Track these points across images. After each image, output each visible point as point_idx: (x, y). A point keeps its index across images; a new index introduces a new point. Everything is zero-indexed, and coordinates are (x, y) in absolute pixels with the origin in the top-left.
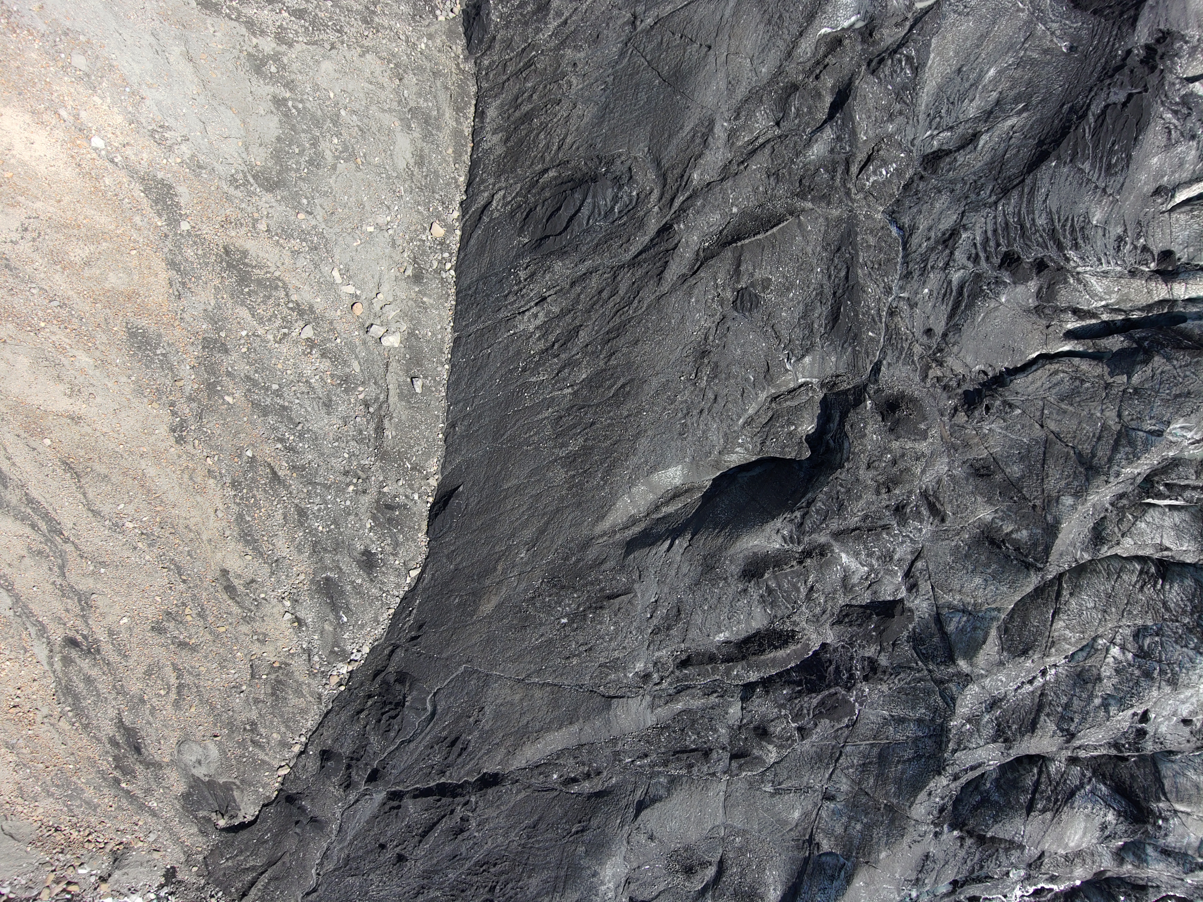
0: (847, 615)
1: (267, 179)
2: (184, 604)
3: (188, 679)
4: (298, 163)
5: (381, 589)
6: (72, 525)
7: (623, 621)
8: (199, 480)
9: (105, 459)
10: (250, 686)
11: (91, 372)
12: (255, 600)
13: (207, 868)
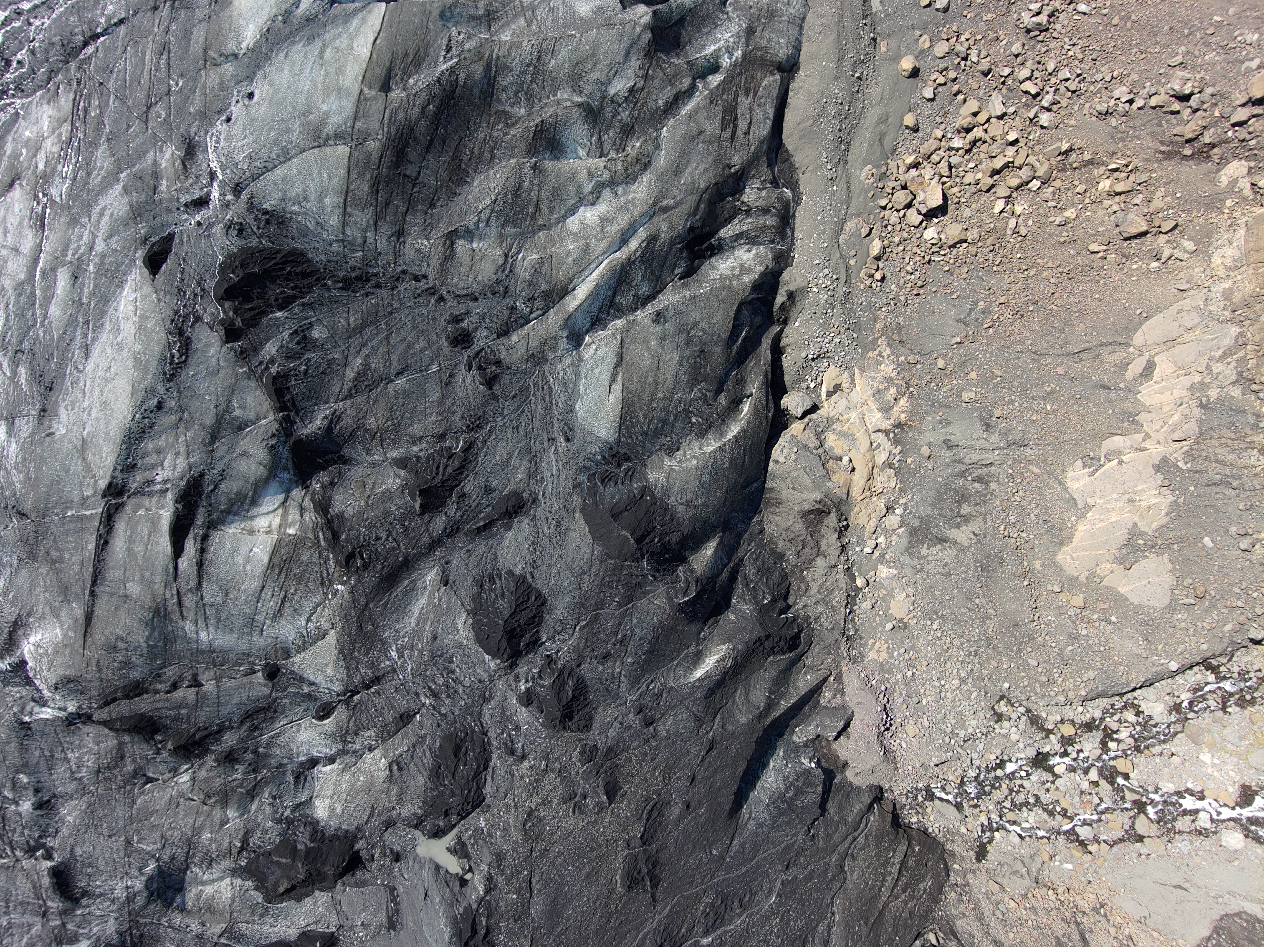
13: (946, 864)
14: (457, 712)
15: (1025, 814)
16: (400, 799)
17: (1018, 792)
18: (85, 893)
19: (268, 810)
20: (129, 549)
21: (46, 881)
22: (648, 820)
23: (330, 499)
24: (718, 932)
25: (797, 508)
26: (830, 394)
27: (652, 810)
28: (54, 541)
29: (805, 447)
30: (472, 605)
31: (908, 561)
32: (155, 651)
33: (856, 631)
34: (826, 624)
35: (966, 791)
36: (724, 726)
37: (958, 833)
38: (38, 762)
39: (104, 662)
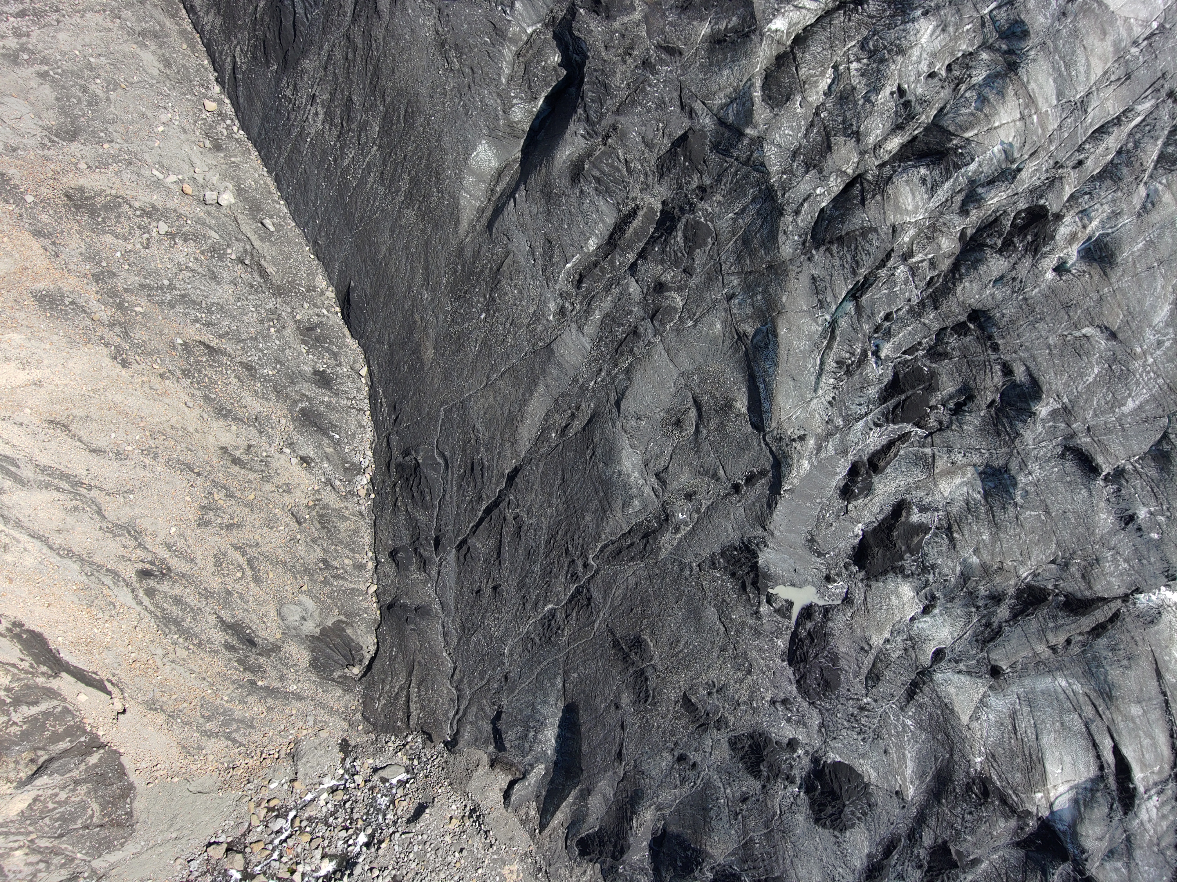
0: (663, 166)
1: (66, 133)
2: (210, 493)
3: (252, 552)
4: (80, 110)
5: (348, 399)
6: (86, 473)
7: (518, 280)
8: (157, 386)
9: (78, 404)
10: (302, 532)
11: (28, 345)
12: (261, 461)
13: (369, 722)
14: (840, 706)
16: (850, 627)
18: (1062, 456)
19: (946, 571)
20: (1152, 738)
21: (1100, 460)
22: (647, 691)
24: (542, 615)
27: (647, 697)
30: (870, 790)
32: (1096, 664)
33: (536, 878)
34: (562, 871)
35: (386, 796)
36: (615, 773)
37: (374, 755)
38: (1149, 552)
39: (1132, 645)
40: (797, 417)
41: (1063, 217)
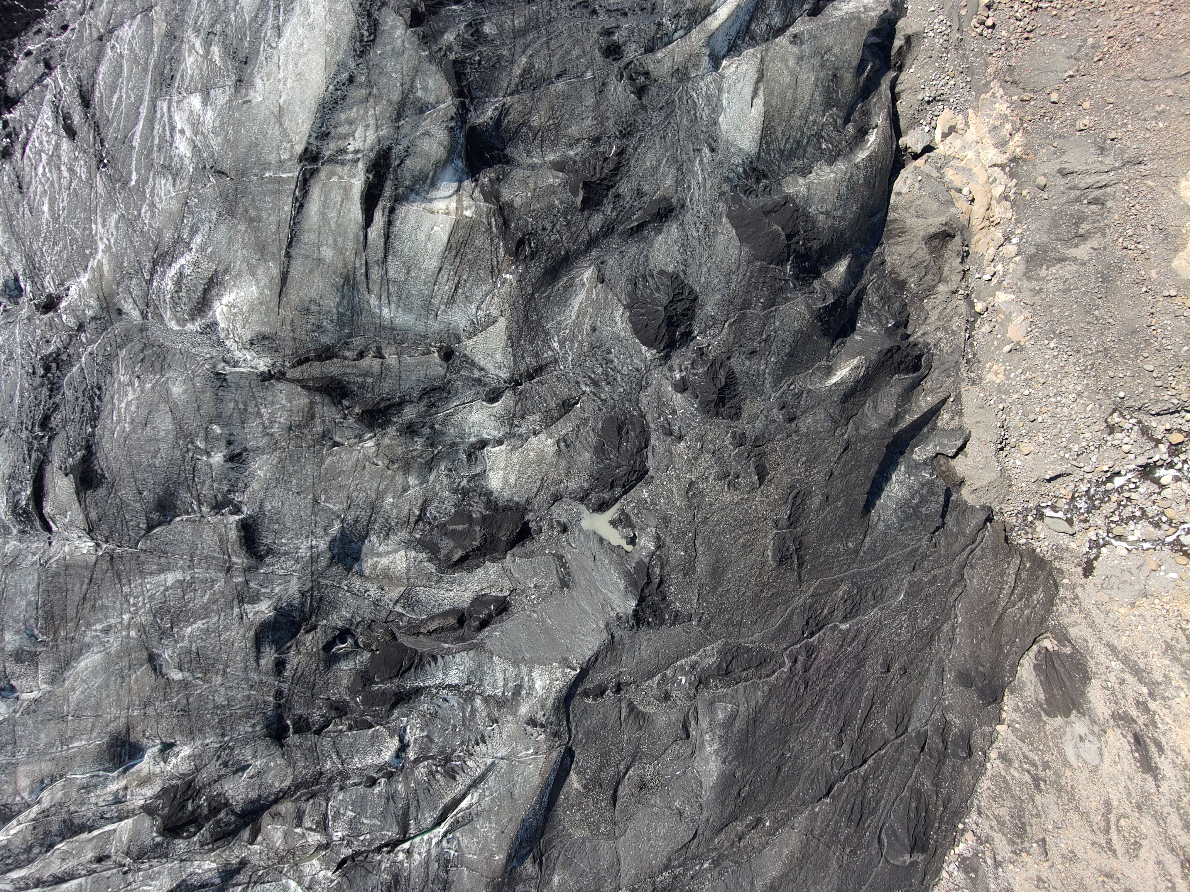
3: (1101, 839)
10: (1046, 830)
13: (1055, 580)
14: (616, 398)
15: (1132, 527)
16: (568, 473)
17: (1125, 506)
18: (270, 551)
19: (445, 481)
20: (323, 214)
21: (233, 534)
22: (793, 504)
23: (498, 191)
24: (854, 620)
25: (921, 234)
26: (945, 136)
27: (796, 496)
28: (253, 200)
29: (928, 176)
30: (628, 300)
31: (1026, 284)
32: (344, 319)
33: (975, 355)
34: (946, 349)
35: (1076, 507)
36: (857, 430)
37: (1067, 549)
38: (232, 415)
39: (298, 323)
40: (527, 750)
41: (142, 807)
